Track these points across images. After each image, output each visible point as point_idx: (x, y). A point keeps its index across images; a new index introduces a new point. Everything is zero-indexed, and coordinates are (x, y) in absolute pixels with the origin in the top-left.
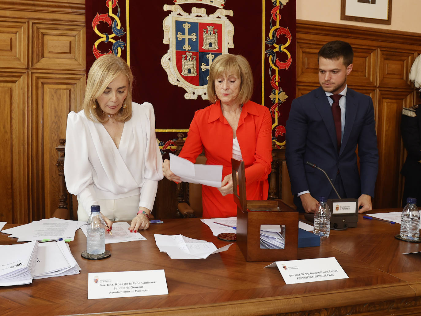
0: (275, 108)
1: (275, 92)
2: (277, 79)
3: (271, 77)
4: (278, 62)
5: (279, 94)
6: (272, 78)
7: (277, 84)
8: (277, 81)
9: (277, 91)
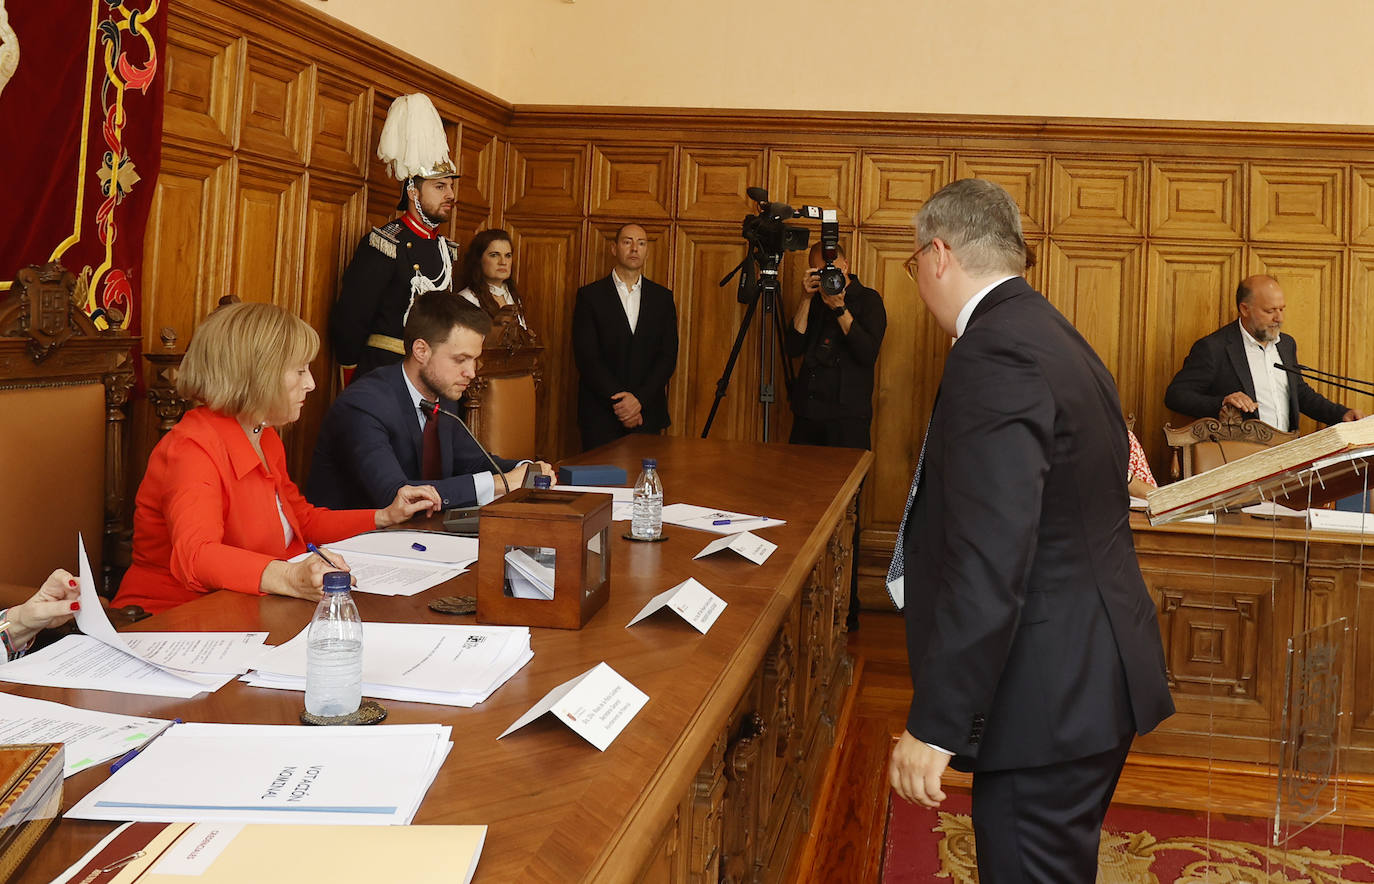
0: (107, 213)
1: (110, 159)
2: (119, 121)
3: (105, 109)
4: (124, 66)
5: (120, 166)
6: (107, 115)
7: (118, 133)
8: (119, 126)
9: (116, 159)
